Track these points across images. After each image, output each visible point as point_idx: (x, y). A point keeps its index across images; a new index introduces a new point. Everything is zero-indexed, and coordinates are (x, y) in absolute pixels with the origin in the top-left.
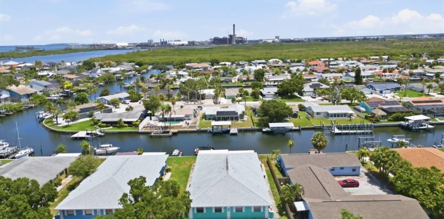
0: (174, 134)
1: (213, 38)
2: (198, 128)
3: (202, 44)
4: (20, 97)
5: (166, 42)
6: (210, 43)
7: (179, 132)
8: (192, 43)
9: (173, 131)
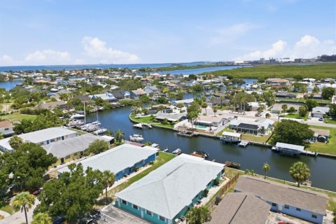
0: (195, 136)
1: (321, 56)
2: (214, 135)
3: (308, 61)
4: (136, 96)
5: (274, 60)
6: (317, 60)
7: (199, 135)
8: (298, 61)
9: (195, 133)
